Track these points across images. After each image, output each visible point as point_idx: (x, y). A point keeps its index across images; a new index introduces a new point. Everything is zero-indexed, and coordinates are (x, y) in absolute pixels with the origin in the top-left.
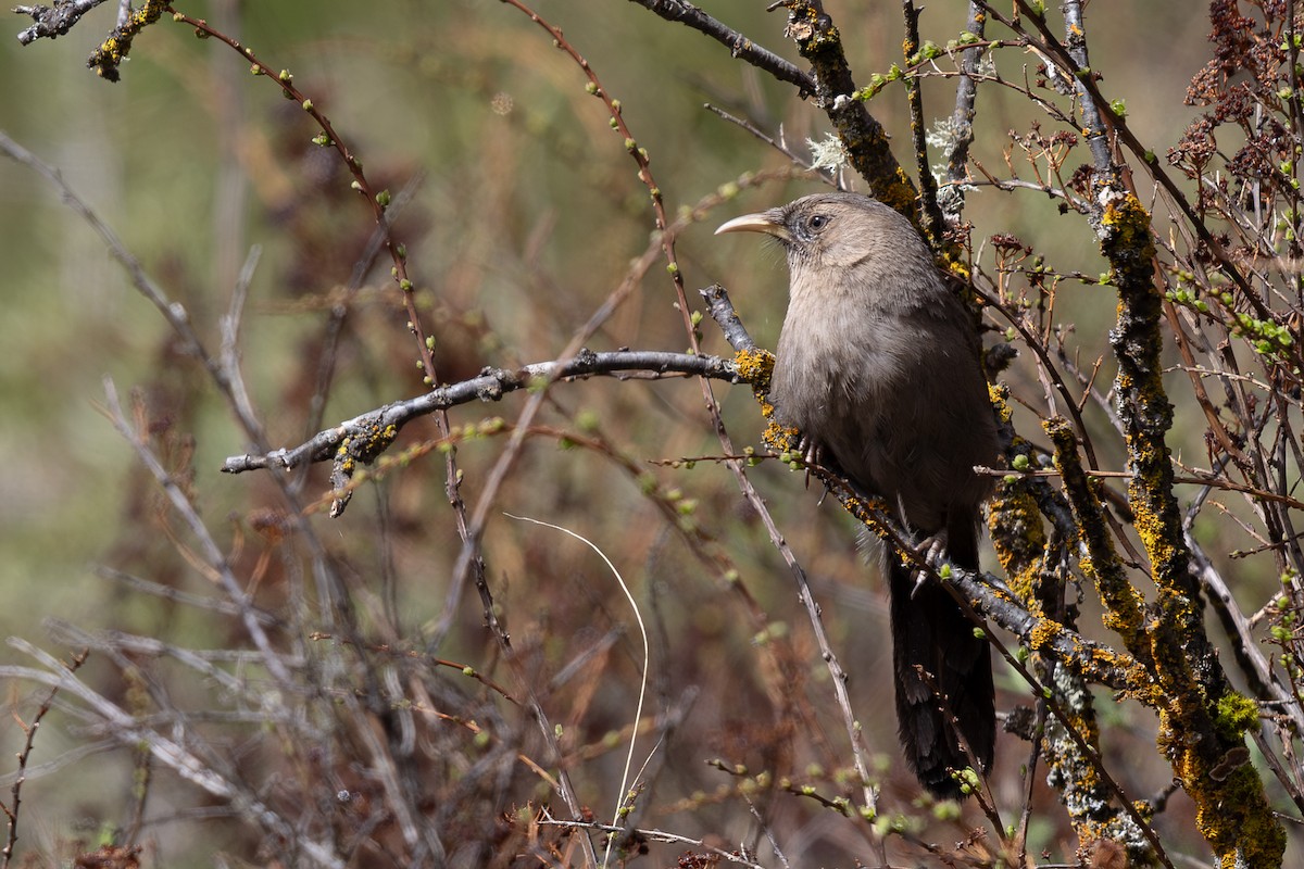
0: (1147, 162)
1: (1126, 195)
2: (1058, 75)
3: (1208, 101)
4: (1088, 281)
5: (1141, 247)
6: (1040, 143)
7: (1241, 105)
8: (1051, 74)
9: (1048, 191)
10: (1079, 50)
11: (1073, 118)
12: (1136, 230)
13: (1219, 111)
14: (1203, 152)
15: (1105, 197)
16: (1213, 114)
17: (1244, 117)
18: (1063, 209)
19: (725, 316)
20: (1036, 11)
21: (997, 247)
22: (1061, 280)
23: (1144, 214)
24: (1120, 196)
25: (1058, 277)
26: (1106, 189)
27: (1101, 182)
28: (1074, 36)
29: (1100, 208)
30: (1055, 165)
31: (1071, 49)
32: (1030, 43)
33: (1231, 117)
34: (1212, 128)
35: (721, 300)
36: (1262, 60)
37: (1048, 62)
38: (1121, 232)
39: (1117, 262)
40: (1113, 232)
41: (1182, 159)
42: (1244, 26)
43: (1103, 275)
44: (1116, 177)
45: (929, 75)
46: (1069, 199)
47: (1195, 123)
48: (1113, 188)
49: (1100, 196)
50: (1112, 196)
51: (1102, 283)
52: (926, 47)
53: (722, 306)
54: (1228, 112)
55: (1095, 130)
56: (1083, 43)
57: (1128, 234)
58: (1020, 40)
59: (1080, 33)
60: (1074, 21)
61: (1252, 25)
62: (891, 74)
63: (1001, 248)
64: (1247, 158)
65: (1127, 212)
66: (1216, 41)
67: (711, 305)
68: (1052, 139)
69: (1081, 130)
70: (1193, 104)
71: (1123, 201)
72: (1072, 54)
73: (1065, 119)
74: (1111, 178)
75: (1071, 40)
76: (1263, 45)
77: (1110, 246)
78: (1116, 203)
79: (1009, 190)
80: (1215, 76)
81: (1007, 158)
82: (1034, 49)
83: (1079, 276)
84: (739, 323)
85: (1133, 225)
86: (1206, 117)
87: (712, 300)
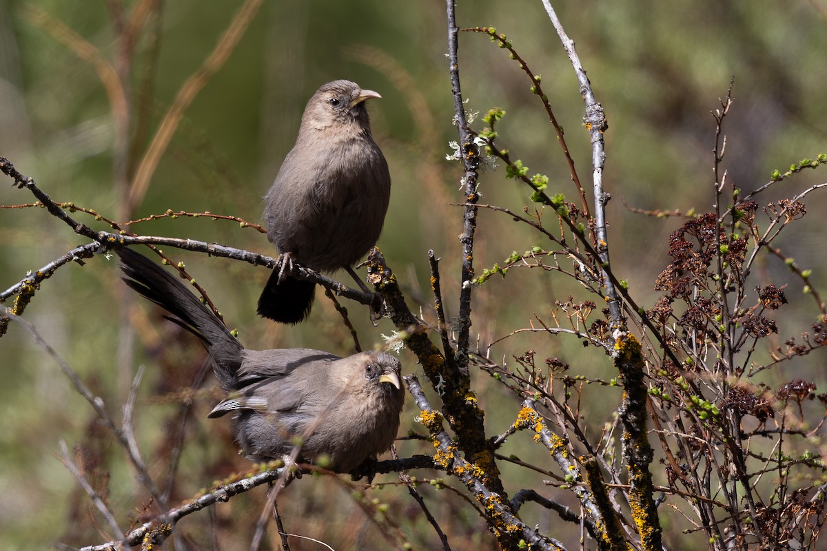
0: (639, 314)
1: (628, 334)
2: (586, 270)
3: (667, 288)
4: (604, 384)
5: (636, 362)
6: (575, 308)
7: (685, 289)
8: (582, 269)
9: (578, 334)
10: (604, 254)
11: (600, 291)
12: (633, 353)
13: (672, 292)
14: (666, 312)
15: (616, 334)
16: (670, 295)
17: (686, 295)
18: (586, 344)
19: (416, 391)
20: (579, 230)
21: (549, 364)
22: (589, 383)
23: (638, 344)
24: (624, 334)
25: (588, 381)
26: (617, 330)
27: (615, 326)
28: (602, 245)
29: (614, 341)
30: (583, 319)
31: (600, 253)
32: (571, 252)
33: (680, 296)
34: (670, 303)
35: (415, 382)
36: (697, 264)
37: (580, 263)
38: (625, 354)
39: (623, 370)
40: (620, 354)
41: (654, 316)
42: (687, 247)
43: (612, 380)
44: (623, 324)
45: (522, 266)
46: (590, 338)
47: (660, 300)
48: (621, 330)
49: (614, 333)
50: (620, 334)
51: (612, 385)
52: (513, 255)
53: (414, 386)
54: (678, 292)
55: (612, 298)
56: (607, 250)
57: (629, 355)
58: (565, 251)
59: (605, 244)
60: (602, 238)
61: (691, 246)
62: (494, 269)
63: (551, 366)
64: (690, 315)
65: (628, 343)
66: (672, 255)
67: (409, 385)
68: (581, 305)
69: (604, 298)
70: (659, 289)
71: (626, 337)
72: (600, 256)
73: (595, 292)
74: (620, 324)
75: (600, 248)
76: (698, 256)
77: (619, 361)
78: (622, 338)
79: (555, 333)
80: (671, 274)
81: (554, 316)
82: (572, 256)
83: (599, 381)
84: (424, 395)
85: (632, 350)
86: (666, 296)
87: (410, 382)
